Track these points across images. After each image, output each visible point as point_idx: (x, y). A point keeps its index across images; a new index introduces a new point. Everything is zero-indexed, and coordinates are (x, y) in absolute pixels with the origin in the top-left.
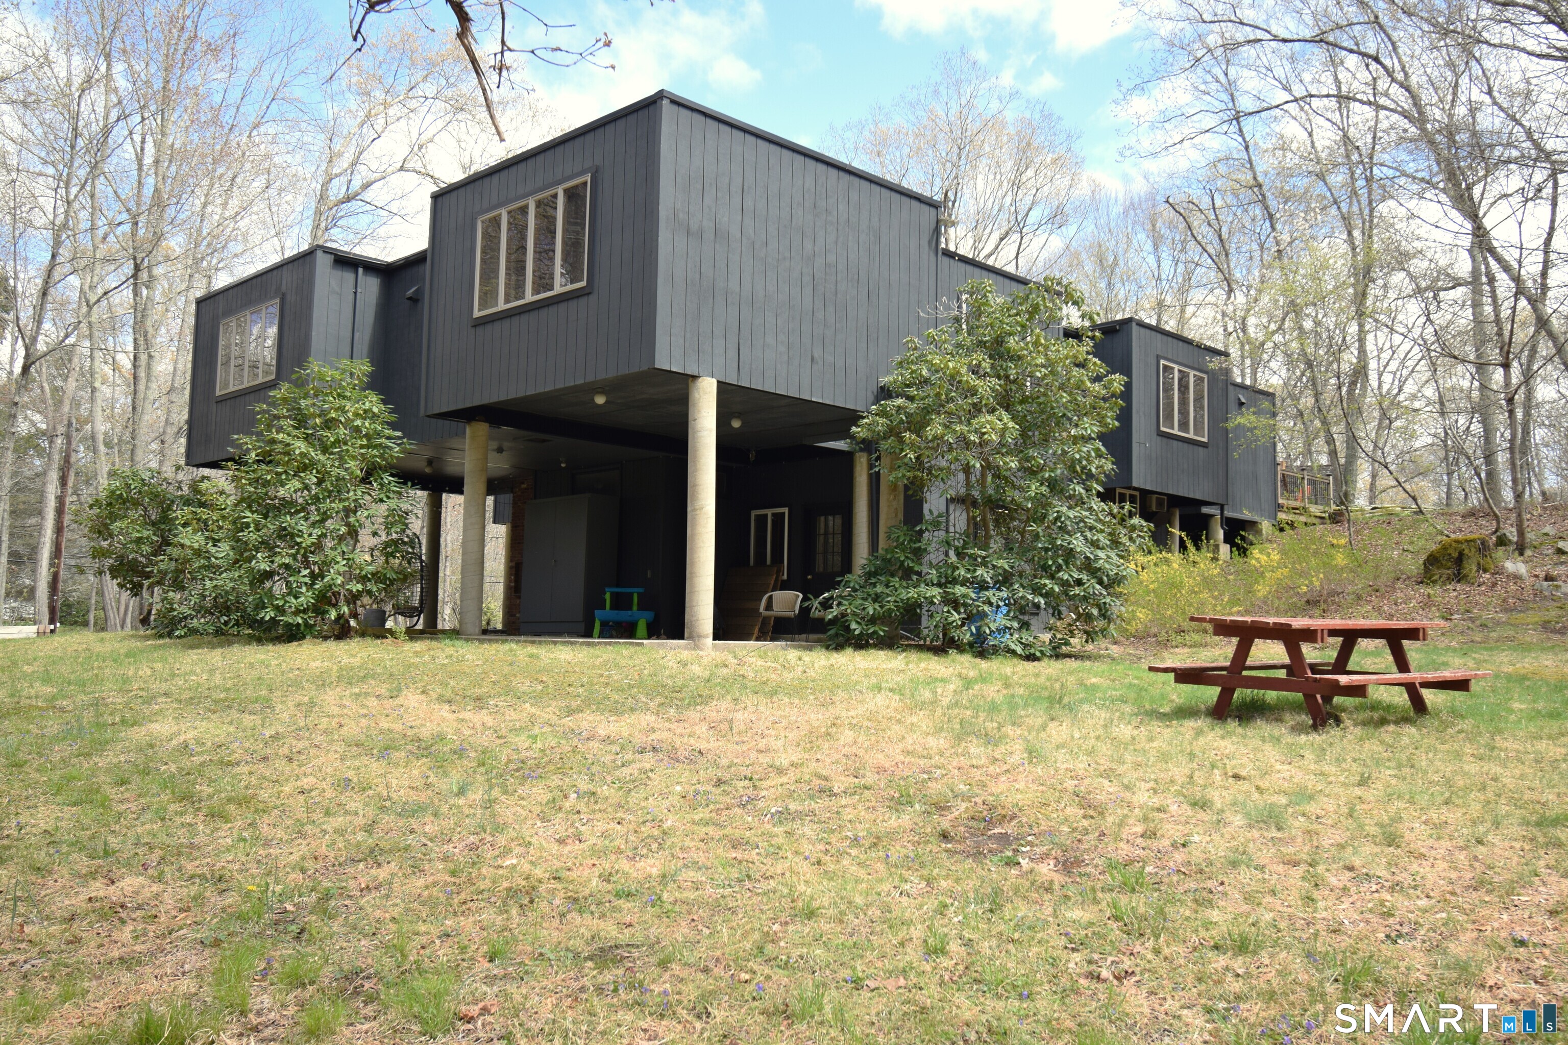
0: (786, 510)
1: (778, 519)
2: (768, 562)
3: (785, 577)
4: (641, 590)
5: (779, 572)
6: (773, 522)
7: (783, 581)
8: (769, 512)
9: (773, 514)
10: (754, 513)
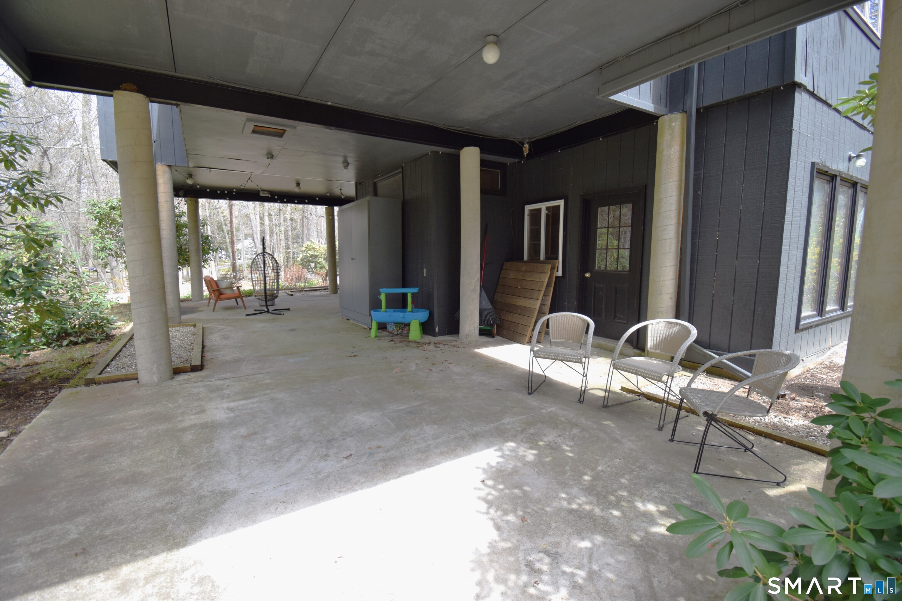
0: (561, 203)
1: (553, 212)
2: (542, 257)
3: (560, 273)
4: (415, 290)
5: (553, 268)
6: (547, 216)
7: (557, 277)
8: (543, 206)
9: (548, 208)
10: (528, 208)
